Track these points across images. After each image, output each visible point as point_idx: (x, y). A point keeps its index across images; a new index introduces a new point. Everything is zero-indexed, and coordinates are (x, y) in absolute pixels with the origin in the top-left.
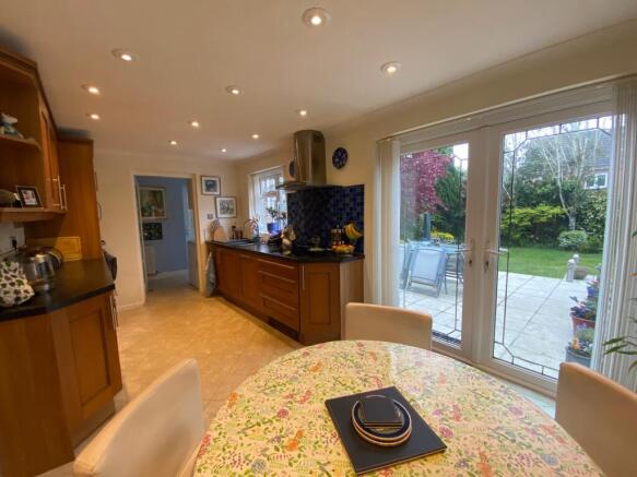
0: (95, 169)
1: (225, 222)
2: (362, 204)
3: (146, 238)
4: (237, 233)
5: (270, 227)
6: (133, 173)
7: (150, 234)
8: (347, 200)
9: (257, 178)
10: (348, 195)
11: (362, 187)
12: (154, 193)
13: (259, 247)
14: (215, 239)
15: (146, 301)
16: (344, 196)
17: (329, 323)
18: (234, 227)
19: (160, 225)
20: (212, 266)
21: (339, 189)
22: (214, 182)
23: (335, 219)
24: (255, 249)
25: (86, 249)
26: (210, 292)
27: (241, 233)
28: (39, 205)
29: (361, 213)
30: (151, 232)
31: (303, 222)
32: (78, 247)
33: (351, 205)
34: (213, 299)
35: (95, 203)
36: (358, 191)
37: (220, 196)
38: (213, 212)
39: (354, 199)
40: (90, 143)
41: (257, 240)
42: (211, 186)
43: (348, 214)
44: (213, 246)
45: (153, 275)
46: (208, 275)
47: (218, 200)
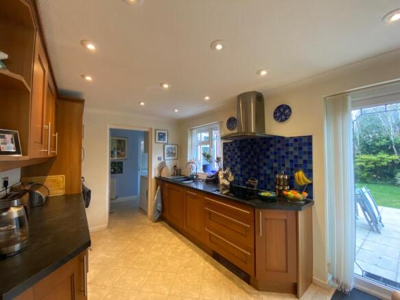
0: (83, 123)
1: (169, 163)
2: (310, 153)
3: (112, 173)
4: (177, 171)
5: (205, 167)
6: (109, 127)
7: (114, 169)
8: (291, 149)
9: (195, 131)
10: (292, 145)
11: (310, 138)
12: (119, 141)
13: (197, 184)
14: (162, 176)
15: (109, 224)
16: (287, 145)
17: (287, 271)
18: (175, 166)
19: (121, 163)
20: (160, 197)
21: (280, 139)
22: (164, 134)
23: (275, 165)
24: (195, 187)
25: (69, 185)
26: (156, 218)
27: (180, 171)
28: (18, 152)
29: (309, 161)
30: (116, 168)
31: (239, 166)
32: (63, 185)
33: (296, 153)
34: (159, 224)
35: (81, 148)
36: (306, 140)
37: (167, 144)
38: (162, 156)
39: (300, 149)
40: (82, 101)
41: (194, 178)
42: (162, 136)
43: (291, 161)
44: (160, 181)
45: (113, 199)
46: (156, 204)
47: (166, 146)
